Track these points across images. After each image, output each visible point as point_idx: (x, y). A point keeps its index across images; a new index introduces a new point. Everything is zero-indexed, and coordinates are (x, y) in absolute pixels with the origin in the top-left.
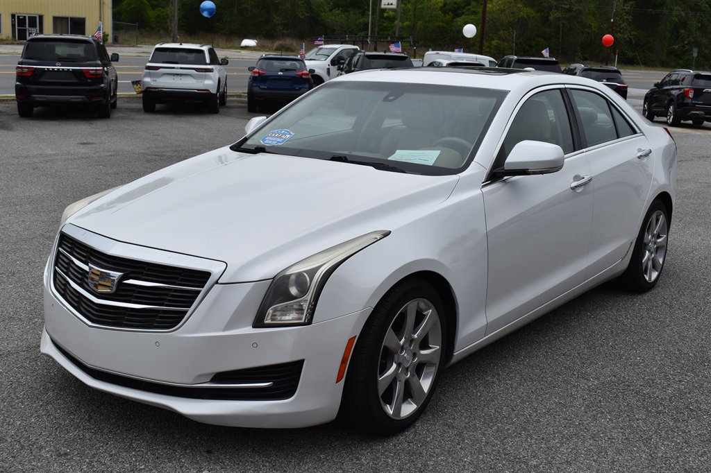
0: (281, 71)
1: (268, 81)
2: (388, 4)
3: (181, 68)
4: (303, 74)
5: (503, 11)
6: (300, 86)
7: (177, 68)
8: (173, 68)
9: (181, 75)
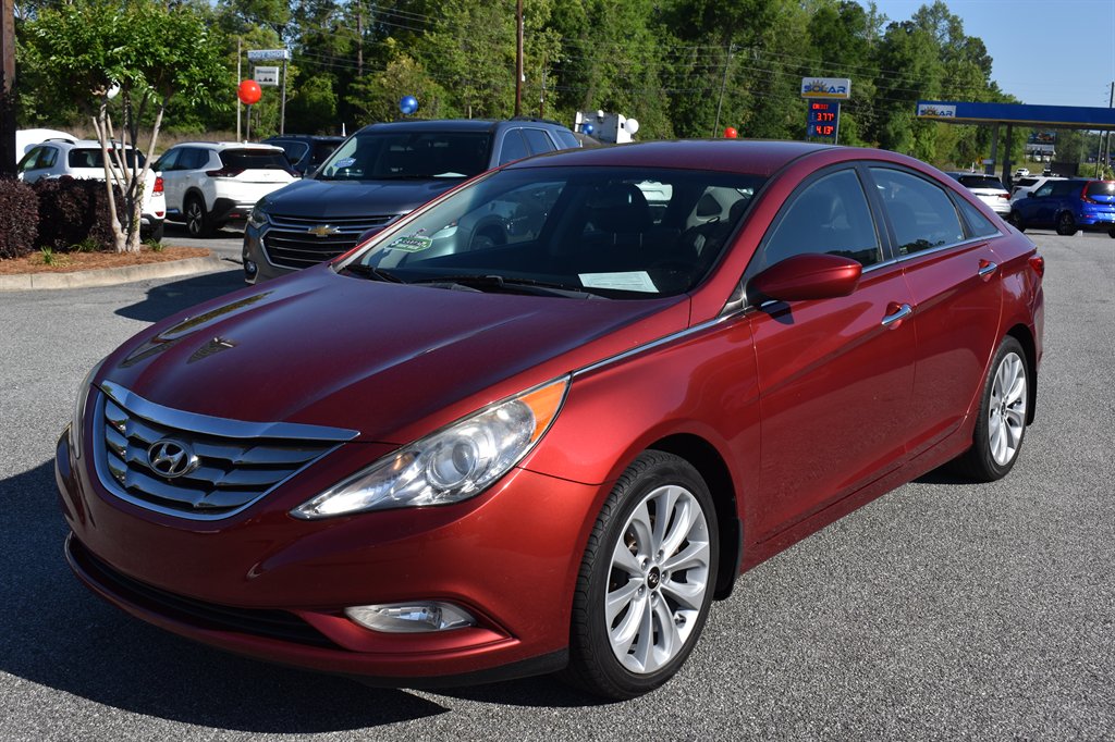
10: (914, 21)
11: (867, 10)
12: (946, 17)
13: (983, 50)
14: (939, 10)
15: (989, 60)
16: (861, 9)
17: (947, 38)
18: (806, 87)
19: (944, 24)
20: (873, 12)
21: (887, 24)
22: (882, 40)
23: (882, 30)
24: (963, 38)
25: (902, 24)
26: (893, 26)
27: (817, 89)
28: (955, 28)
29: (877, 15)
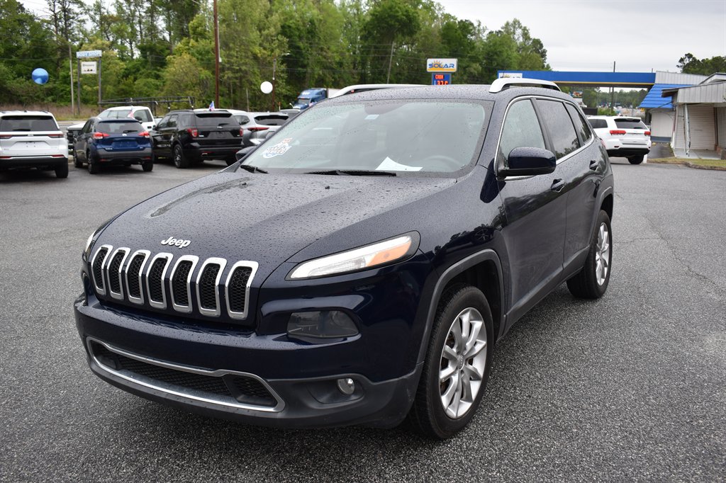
0: (124, 133)
1: (113, 143)
2: (88, 70)
3: (35, 135)
4: (145, 135)
5: (186, 74)
6: (144, 146)
7: (31, 136)
8: (27, 135)
9: (34, 142)
10: (503, 30)
11: (476, 24)
12: (521, 27)
13: (541, 46)
14: (516, 23)
15: (545, 52)
16: (472, 24)
17: (521, 40)
18: (430, 65)
19: (519, 32)
20: (479, 25)
21: (487, 32)
22: (485, 41)
23: (484, 36)
24: (530, 39)
25: (496, 32)
26: (491, 33)
27: (436, 66)
28: (526, 34)
29: (481, 27)
